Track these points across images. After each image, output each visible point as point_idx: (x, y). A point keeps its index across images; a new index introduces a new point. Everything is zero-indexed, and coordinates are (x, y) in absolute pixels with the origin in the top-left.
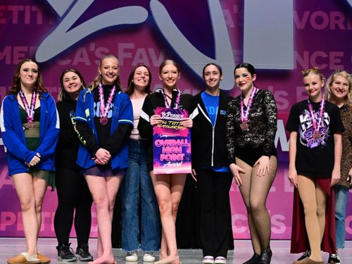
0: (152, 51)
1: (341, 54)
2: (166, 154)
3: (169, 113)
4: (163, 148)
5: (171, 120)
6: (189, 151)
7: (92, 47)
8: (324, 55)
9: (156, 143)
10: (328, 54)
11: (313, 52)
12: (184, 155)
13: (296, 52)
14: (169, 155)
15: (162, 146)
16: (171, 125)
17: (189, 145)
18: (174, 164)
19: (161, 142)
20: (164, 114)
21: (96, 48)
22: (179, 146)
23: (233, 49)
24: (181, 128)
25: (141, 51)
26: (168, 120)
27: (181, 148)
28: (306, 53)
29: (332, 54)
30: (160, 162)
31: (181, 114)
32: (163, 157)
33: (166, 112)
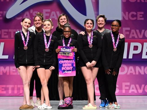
0: (58, 13)
1: (142, 13)
2: (64, 67)
3: (64, 48)
4: (63, 64)
5: (65, 52)
6: (74, 65)
7: (31, 11)
8: (135, 13)
9: (60, 62)
10: (137, 13)
11: (130, 12)
12: (72, 67)
13: (123, 12)
14: (66, 68)
15: (62, 63)
16: (66, 54)
17: (75, 63)
18: (68, 72)
19: (62, 62)
20: (62, 49)
21: (33, 11)
22: (70, 63)
23: (94, 11)
24: (70, 55)
25: (53, 13)
26: (64, 52)
27: (71, 64)
28: (127, 13)
29: (139, 13)
30: (62, 71)
31: (70, 48)
32: (63, 68)
33: (63, 48)
